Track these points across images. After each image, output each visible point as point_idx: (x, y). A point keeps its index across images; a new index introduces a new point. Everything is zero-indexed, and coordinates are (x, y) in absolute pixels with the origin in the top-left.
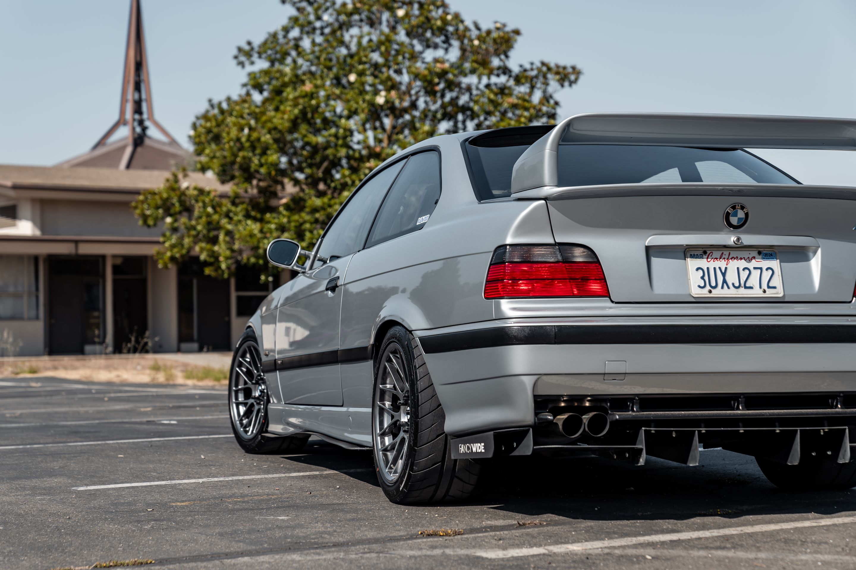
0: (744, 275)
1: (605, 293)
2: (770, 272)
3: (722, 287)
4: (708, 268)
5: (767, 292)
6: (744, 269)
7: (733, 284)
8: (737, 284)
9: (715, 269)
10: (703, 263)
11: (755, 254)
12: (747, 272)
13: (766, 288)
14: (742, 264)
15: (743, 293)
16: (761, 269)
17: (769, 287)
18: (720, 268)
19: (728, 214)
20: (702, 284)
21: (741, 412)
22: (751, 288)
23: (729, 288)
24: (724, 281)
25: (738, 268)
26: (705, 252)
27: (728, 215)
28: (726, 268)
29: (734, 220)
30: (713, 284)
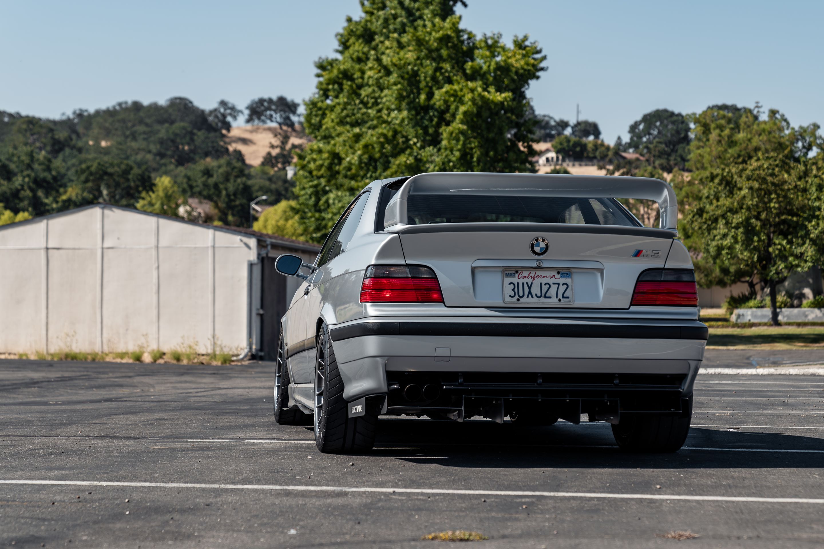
0: (545, 288)
1: (441, 300)
2: (565, 286)
3: (528, 297)
4: (518, 283)
5: (562, 301)
6: (545, 284)
7: (536, 295)
8: (539, 295)
9: (523, 284)
10: (514, 280)
11: (555, 273)
12: (548, 286)
13: (561, 298)
14: (545, 281)
15: (544, 302)
16: (559, 284)
17: (563, 297)
18: (527, 283)
20: (513, 294)
22: (550, 297)
23: (532, 297)
24: (530, 293)
25: (541, 284)
26: (517, 272)
27: (532, 246)
28: (532, 283)
29: (537, 249)
30: (521, 294)
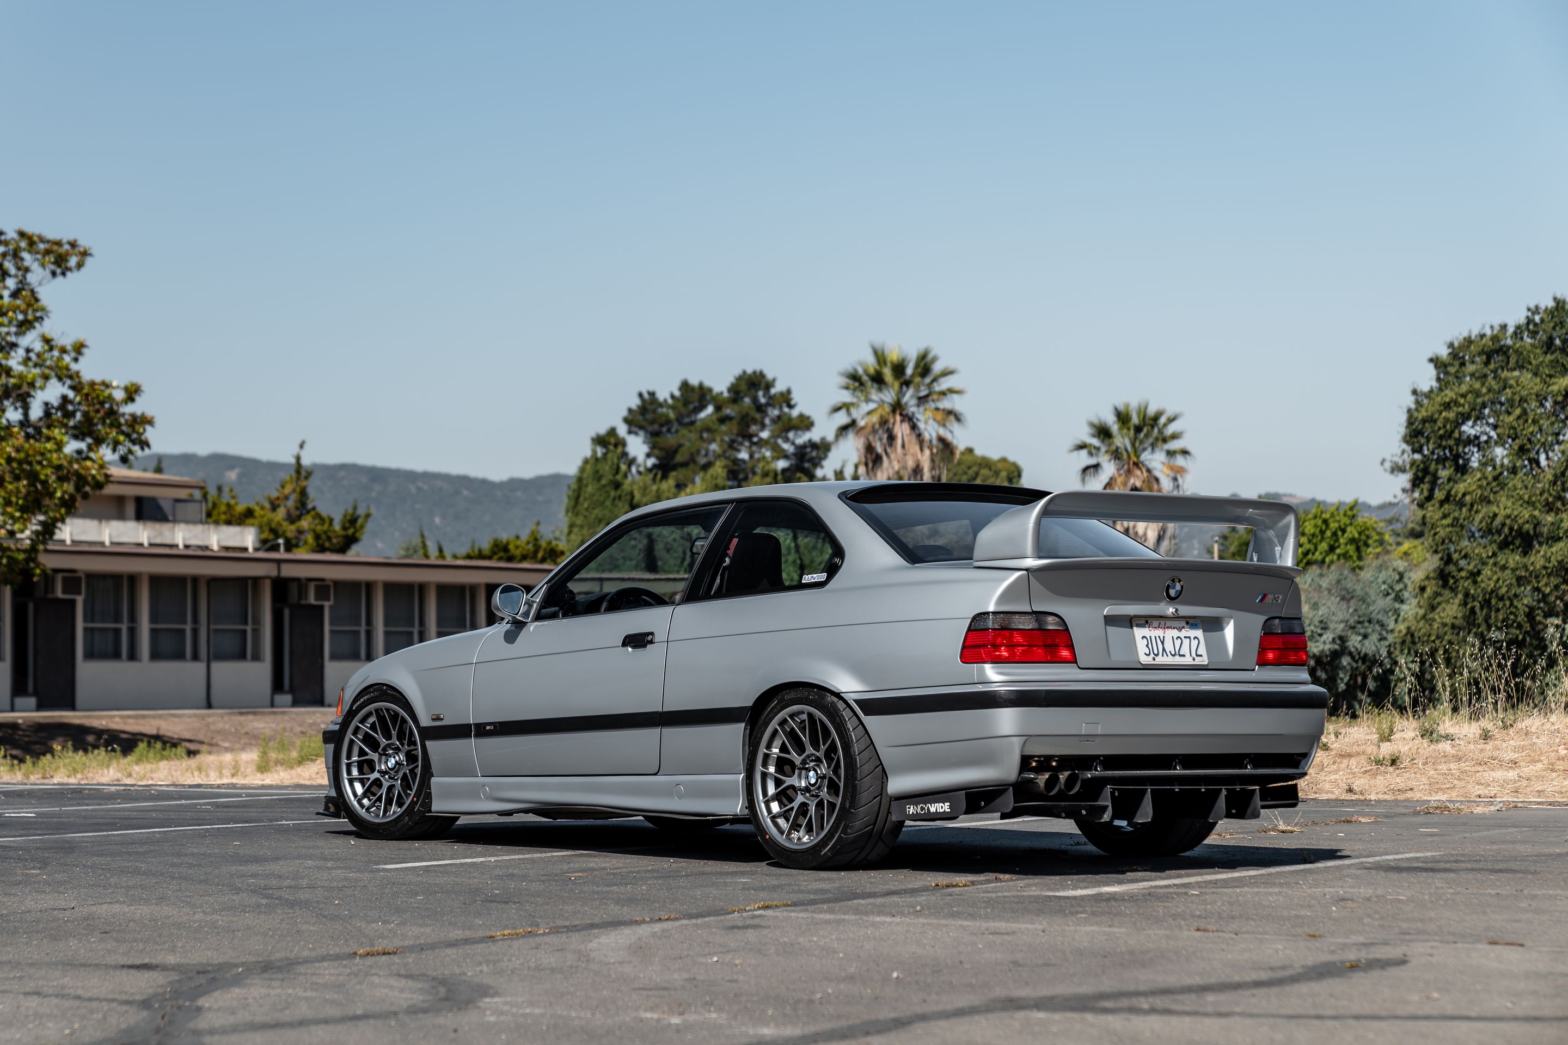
0: (1178, 643)
1: (1073, 660)
2: (1197, 641)
3: (1163, 655)
4: (1150, 637)
5: (1195, 660)
6: (1177, 638)
7: (1170, 652)
8: (1173, 652)
9: (1155, 637)
10: (1145, 631)
11: (1183, 623)
12: (1180, 641)
13: (1194, 656)
14: (1175, 633)
15: (1178, 660)
16: (1189, 638)
17: (1197, 655)
18: (1159, 637)
19: (1168, 587)
20: (1148, 652)
21: (1179, 771)
22: (1184, 656)
23: (1167, 656)
24: (1164, 650)
25: (1173, 638)
26: (1147, 622)
28: (1164, 637)
29: (1172, 593)
30: (1156, 652)
